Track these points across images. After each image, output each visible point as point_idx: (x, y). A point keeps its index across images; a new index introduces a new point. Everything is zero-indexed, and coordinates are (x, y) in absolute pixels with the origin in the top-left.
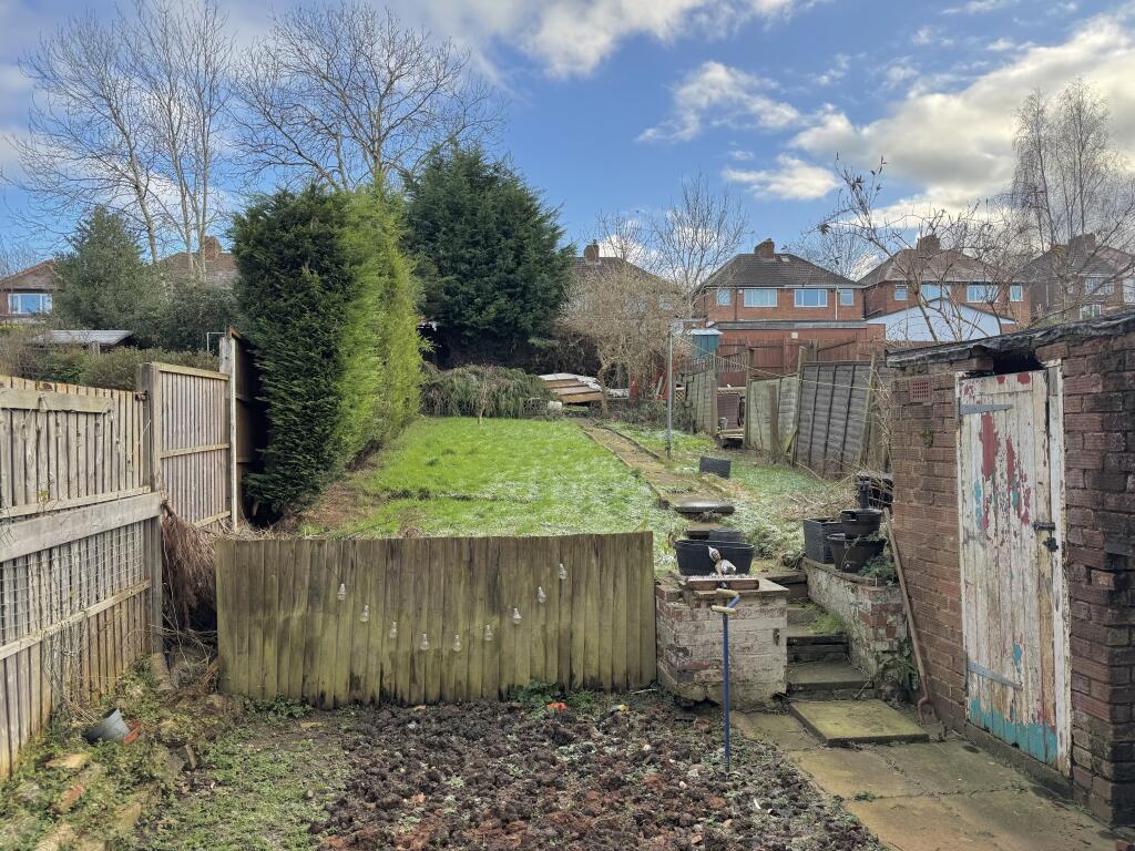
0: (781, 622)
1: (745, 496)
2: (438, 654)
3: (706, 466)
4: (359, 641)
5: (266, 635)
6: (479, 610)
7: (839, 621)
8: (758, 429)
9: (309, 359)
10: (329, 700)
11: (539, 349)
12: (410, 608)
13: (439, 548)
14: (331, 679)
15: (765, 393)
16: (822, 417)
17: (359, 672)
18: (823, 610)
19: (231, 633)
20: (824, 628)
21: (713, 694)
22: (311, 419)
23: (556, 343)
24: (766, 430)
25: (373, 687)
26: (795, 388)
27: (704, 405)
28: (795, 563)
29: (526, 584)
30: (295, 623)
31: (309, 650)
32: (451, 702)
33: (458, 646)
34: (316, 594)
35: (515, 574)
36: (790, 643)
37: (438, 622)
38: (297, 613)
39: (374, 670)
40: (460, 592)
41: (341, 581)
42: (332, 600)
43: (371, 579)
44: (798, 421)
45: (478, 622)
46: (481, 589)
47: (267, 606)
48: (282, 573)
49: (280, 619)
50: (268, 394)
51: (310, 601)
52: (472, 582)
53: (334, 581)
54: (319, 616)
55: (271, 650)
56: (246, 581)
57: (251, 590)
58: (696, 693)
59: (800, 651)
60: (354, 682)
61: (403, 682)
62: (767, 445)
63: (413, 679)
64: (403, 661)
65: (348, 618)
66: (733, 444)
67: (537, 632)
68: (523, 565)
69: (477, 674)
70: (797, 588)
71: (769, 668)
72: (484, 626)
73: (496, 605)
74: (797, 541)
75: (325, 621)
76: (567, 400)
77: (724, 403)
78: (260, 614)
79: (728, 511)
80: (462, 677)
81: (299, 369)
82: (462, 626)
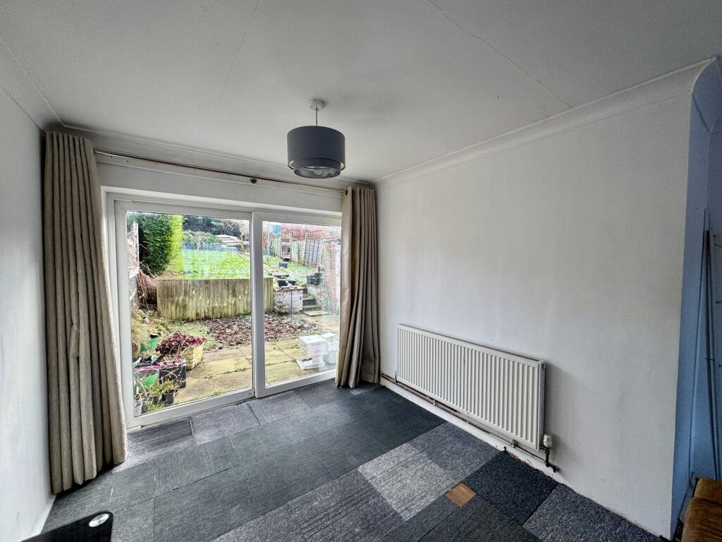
0: (302, 295)
1: (292, 273)
2: (220, 307)
3: (281, 265)
4: (199, 304)
5: (172, 303)
6: (230, 296)
7: (313, 296)
8: (294, 255)
9: (162, 230)
10: (190, 319)
11: (215, 226)
12: (212, 296)
13: (219, 282)
14: (191, 314)
15: (297, 245)
16: (311, 252)
17: (199, 312)
18: (310, 295)
19: (162, 304)
20: (310, 298)
21: (287, 311)
22: (162, 249)
23: (222, 224)
24: (296, 255)
25: (203, 315)
26: (304, 244)
27: (277, 249)
28: (305, 286)
29: (242, 290)
30: (180, 301)
31: (185, 307)
32: (225, 317)
33: (225, 305)
34: (186, 293)
35: (239, 288)
36: (304, 301)
37: (220, 299)
38: (181, 298)
39: (203, 311)
40: (225, 292)
41: (193, 289)
42: (191, 295)
43: (201, 289)
44: (305, 253)
45: (230, 299)
46: (231, 291)
47: (172, 296)
48: (176, 288)
49: (176, 299)
50: (147, 240)
51: (185, 295)
52: (228, 290)
53: (191, 290)
54: (187, 299)
55: (173, 308)
56: (166, 290)
57: (167, 293)
58: (284, 311)
59: (305, 303)
60: (197, 314)
61: (211, 314)
62: (297, 260)
63: (213, 313)
64: (210, 309)
65: (195, 299)
66: (287, 260)
67: (245, 302)
68: (241, 286)
69: (230, 312)
70: (305, 291)
71: (299, 305)
72: (232, 300)
73: (234, 295)
74: (305, 281)
75: (189, 300)
76: (228, 244)
77: (283, 248)
78: (170, 299)
79: (287, 276)
80: (226, 312)
81: (158, 233)
82: (226, 300)
